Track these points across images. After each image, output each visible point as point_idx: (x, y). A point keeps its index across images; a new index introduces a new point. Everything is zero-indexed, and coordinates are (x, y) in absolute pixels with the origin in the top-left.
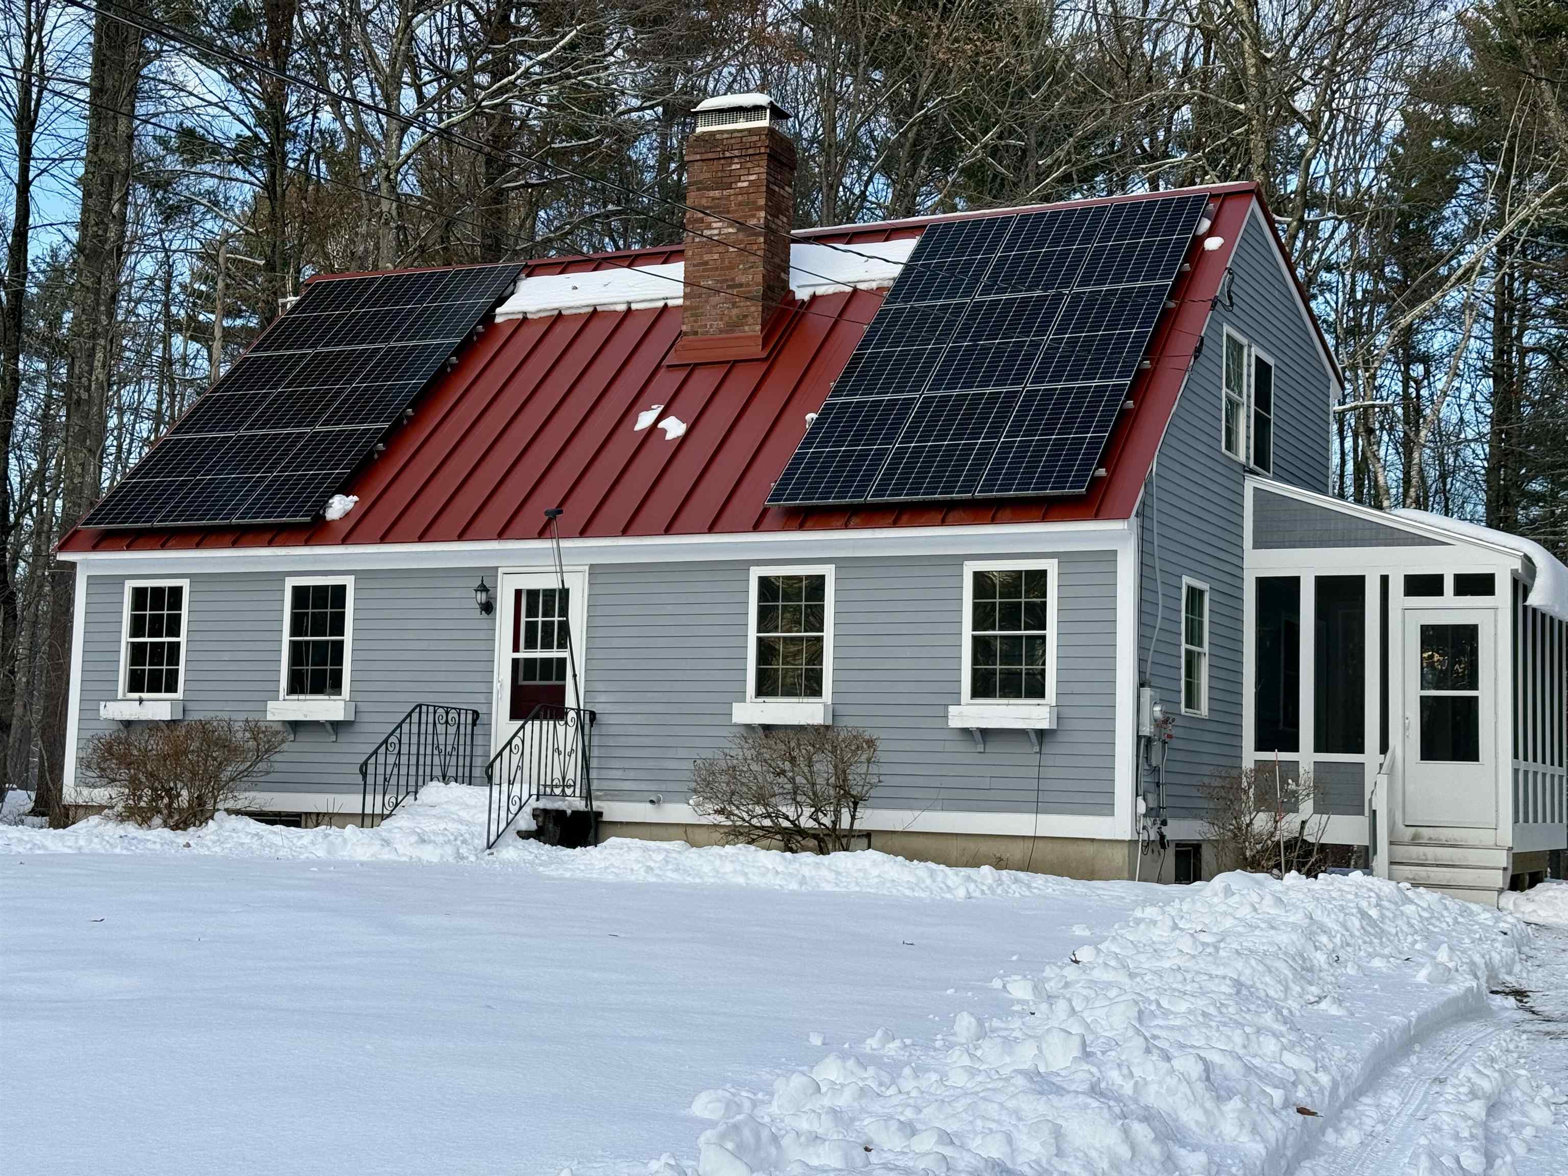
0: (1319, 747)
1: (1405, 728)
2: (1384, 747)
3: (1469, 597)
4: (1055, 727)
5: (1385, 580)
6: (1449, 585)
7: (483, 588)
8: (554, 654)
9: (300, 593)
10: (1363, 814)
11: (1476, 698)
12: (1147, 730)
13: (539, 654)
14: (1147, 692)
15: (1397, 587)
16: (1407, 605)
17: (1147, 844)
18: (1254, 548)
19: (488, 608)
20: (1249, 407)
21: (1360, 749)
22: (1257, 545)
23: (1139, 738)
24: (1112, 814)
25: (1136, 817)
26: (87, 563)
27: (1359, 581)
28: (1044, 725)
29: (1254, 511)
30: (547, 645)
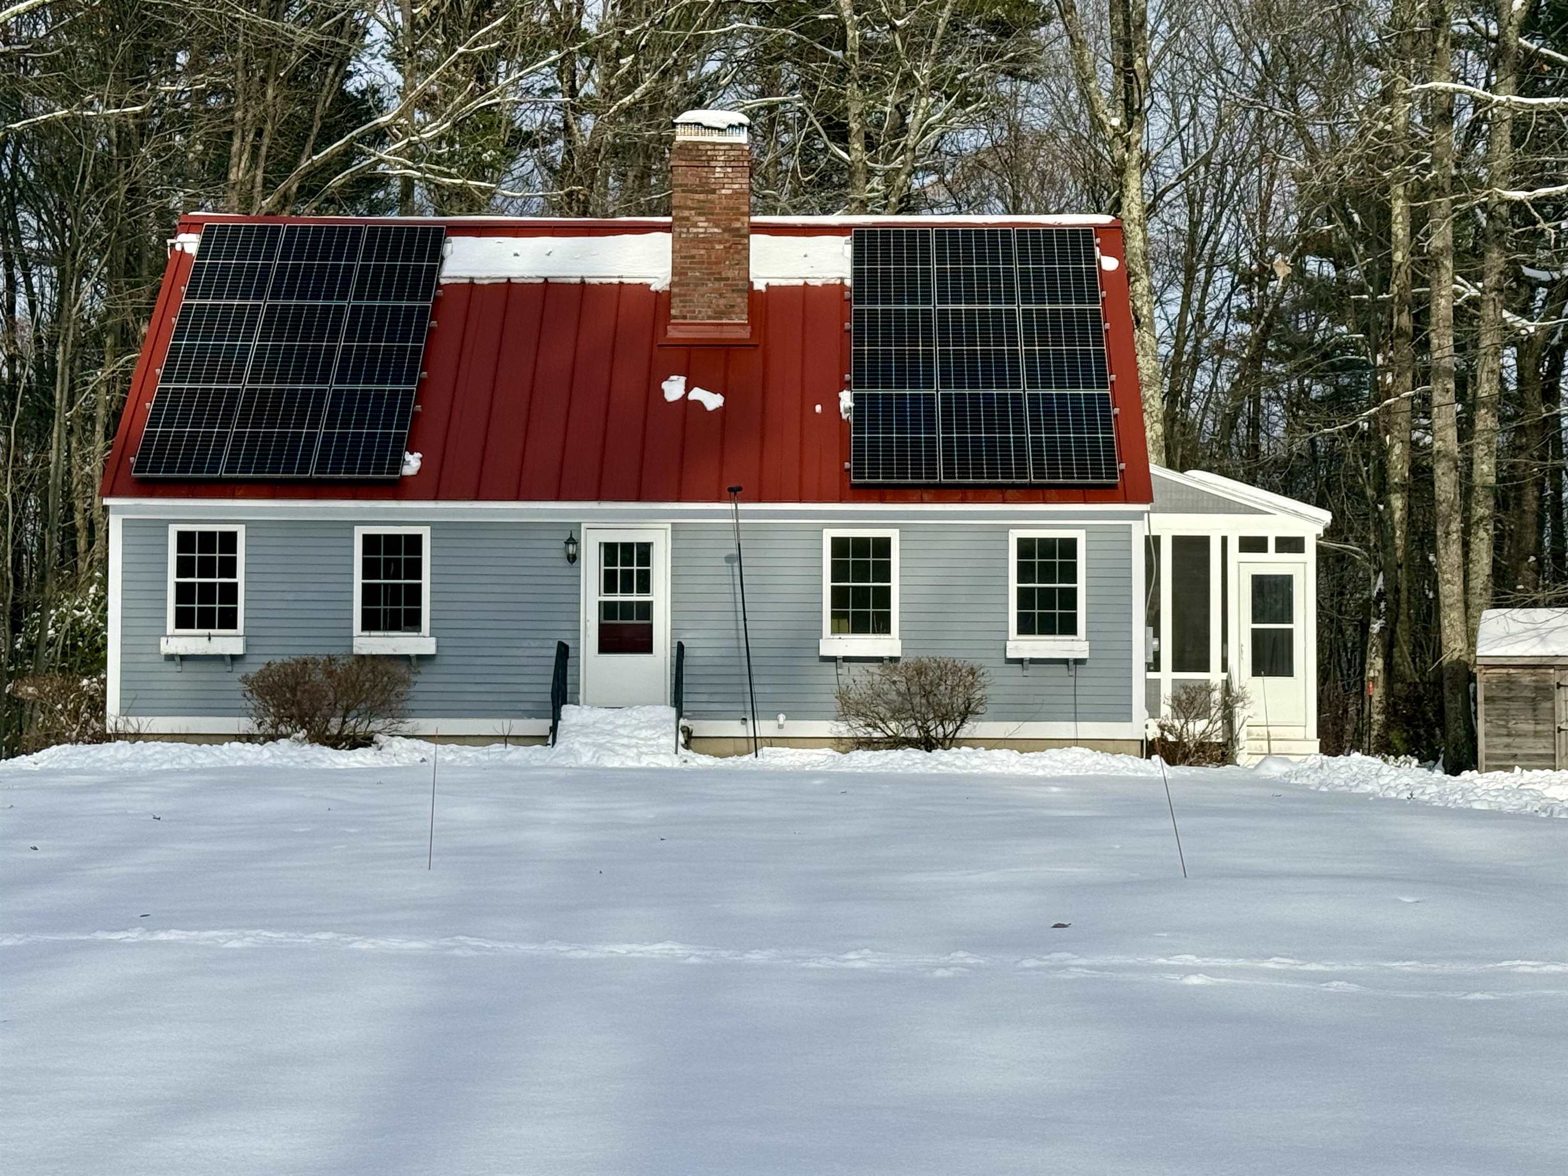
0: (1176, 668)
1: (1241, 652)
2: (1224, 667)
3: (1286, 554)
5: (1224, 540)
6: (1271, 545)
7: (568, 540)
9: (370, 542)
11: (1291, 630)
15: (1233, 546)
16: (1241, 560)
19: (573, 559)
24: (1131, 721)
26: (121, 510)
27: (1204, 542)
28: (1085, 656)
30: (627, 589)
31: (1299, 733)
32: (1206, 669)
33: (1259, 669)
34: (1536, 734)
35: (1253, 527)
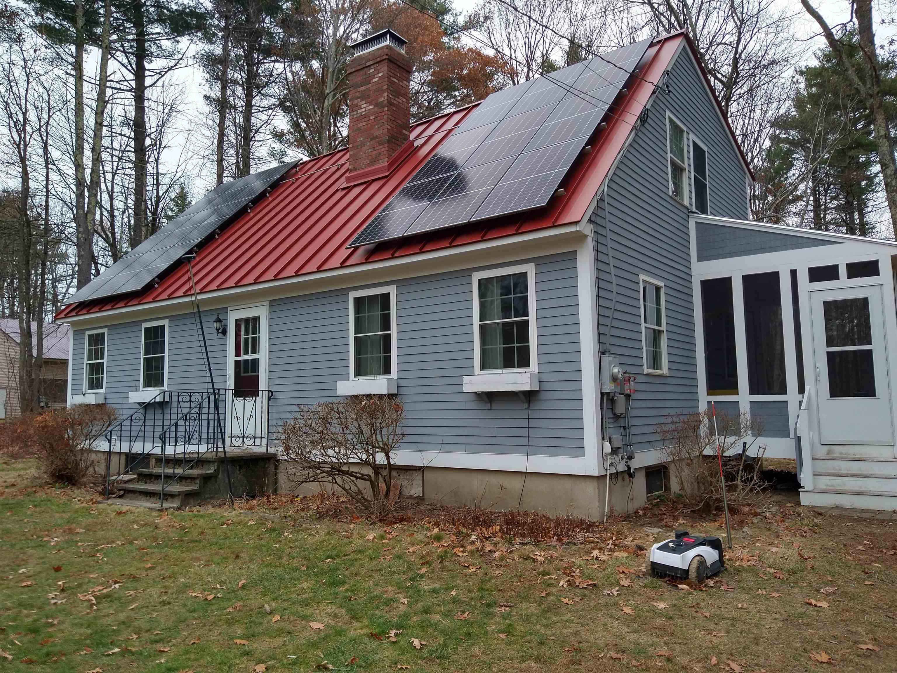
0: (753, 391)
1: (817, 375)
2: (802, 390)
3: (859, 279)
4: (537, 388)
5: (794, 273)
6: (843, 271)
7: (219, 320)
9: (149, 332)
10: (788, 436)
11: (870, 351)
12: (608, 387)
14: (606, 358)
15: (803, 277)
16: (811, 289)
17: (615, 476)
18: (698, 261)
19: (224, 332)
20: (690, 172)
21: (783, 390)
22: (701, 258)
23: (602, 394)
24: (583, 455)
25: (604, 457)
27: (774, 276)
28: (527, 388)
29: (697, 237)
31: (887, 452)
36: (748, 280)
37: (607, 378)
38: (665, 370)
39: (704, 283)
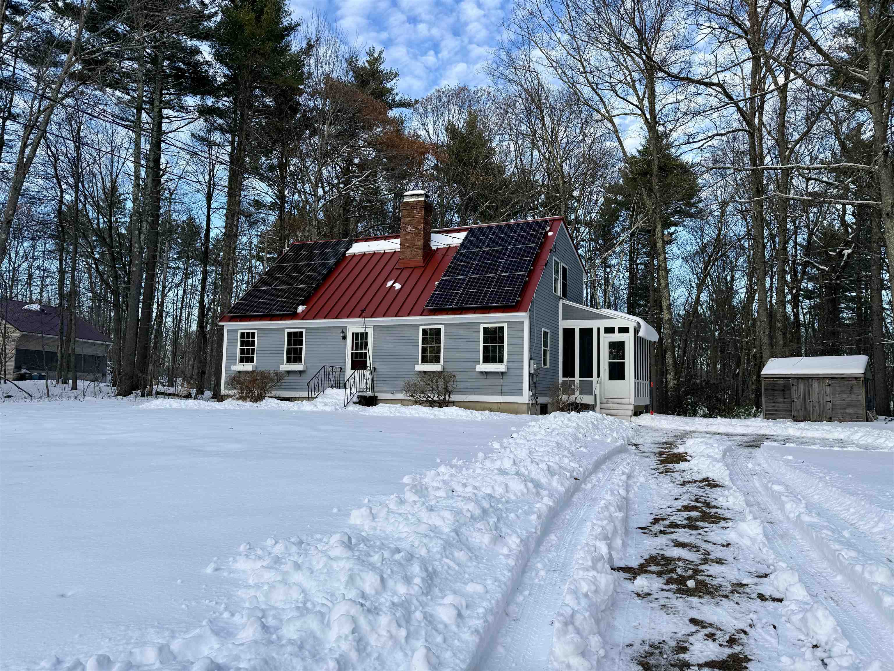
0: (581, 376)
1: (604, 371)
2: (599, 376)
3: (622, 334)
4: (506, 371)
5: (599, 329)
6: (616, 330)
7: (343, 332)
8: (364, 351)
9: (289, 334)
10: (593, 395)
11: (624, 362)
12: (532, 372)
13: (359, 351)
14: (532, 361)
15: (602, 331)
16: (605, 336)
17: (532, 404)
18: (562, 320)
19: (344, 338)
20: (561, 280)
21: (592, 376)
23: (530, 374)
24: (522, 396)
25: (529, 397)
26: (227, 325)
27: (591, 329)
28: (503, 371)
29: (562, 310)
30: (362, 348)
31: (627, 401)
32: (592, 377)
33: (611, 377)
34: (784, 402)
35: (609, 324)
36: (581, 330)
37: (532, 369)
38: (548, 366)
39: (564, 330)
